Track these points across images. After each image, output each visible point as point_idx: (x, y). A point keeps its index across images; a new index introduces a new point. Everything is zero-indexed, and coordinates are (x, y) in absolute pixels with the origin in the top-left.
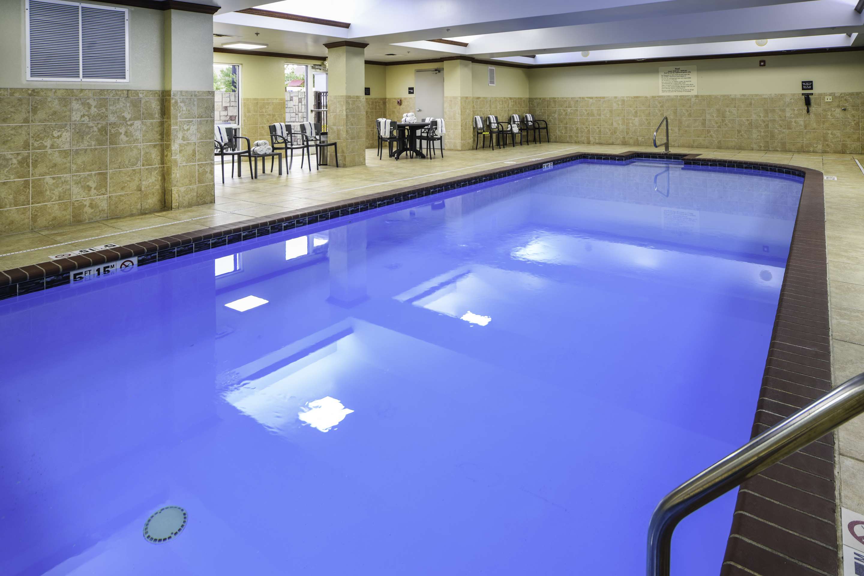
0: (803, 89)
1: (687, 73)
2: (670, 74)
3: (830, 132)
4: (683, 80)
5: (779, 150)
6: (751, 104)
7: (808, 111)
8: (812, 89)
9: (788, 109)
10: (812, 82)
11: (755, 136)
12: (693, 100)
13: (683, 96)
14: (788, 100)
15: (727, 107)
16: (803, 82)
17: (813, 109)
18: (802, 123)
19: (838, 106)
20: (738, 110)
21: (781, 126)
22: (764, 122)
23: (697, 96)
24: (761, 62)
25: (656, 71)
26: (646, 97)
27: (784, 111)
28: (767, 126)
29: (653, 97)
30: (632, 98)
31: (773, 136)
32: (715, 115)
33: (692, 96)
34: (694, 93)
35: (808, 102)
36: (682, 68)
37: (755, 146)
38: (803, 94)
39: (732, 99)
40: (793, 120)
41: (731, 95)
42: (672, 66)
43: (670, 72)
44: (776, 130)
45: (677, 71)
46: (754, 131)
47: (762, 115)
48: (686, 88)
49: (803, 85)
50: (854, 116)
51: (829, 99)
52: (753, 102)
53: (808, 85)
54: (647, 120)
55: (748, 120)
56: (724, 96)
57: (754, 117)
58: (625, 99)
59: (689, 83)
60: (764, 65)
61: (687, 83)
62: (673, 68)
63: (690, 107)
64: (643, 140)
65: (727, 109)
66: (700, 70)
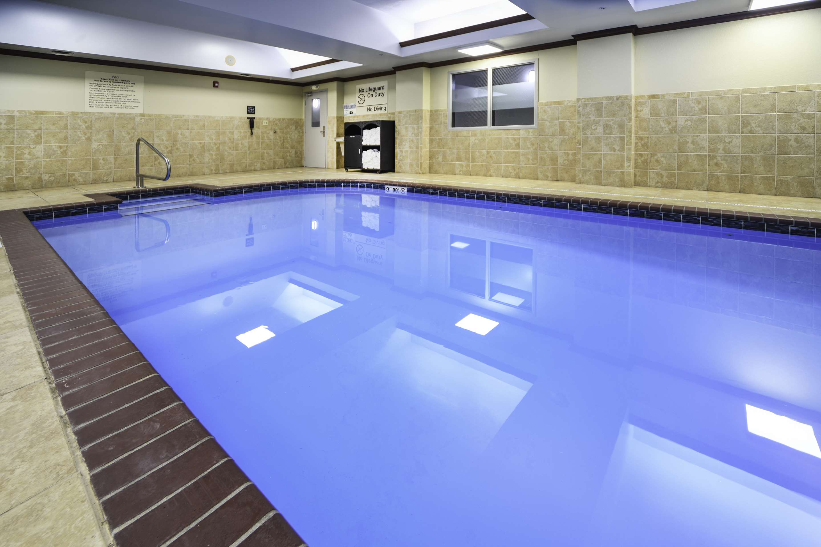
0: (248, 113)
1: (131, 85)
2: (103, 83)
3: (265, 151)
4: (124, 93)
5: (228, 171)
6: (204, 126)
7: (252, 133)
8: (254, 113)
9: (236, 132)
10: (254, 107)
11: (206, 160)
12: (137, 119)
13: (123, 114)
14: (236, 122)
15: (180, 128)
16: (248, 107)
17: (255, 130)
18: (246, 144)
19: (271, 129)
20: (191, 132)
21: (230, 148)
22: (216, 144)
23: (142, 115)
24: (215, 83)
25: (82, 77)
26: (60, 113)
27: (232, 133)
28: (218, 149)
29: (73, 114)
30: (31, 113)
31: (223, 159)
32: (165, 138)
33: (136, 115)
34: (139, 110)
35: (252, 125)
36: (122, 76)
37: (206, 171)
38: (248, 118)
39: (185, 120)
40: (240, 142)
41: (184, 116)
42: (108, 72)
43: (102, 79)
44: (226, 153)
45: (115, 79)
46: (207, 154)
47: (214, 137)
48: (128, 104)
49: (248, 110)
50: (280, 138)
51: (265, 123)
52: (206, 124)
53: (251, 110)
54: (61, 147)
55: (201, 143)
56: (177, 116)
57: (207, 140)
58: (16, 114)
59: (132, 98)
60: (217, 87)
61: (129, 97)
62: (109, 75)
63: (133, 128)
64: (52, 178)
65: (179, 131)
66: (147, 82)
